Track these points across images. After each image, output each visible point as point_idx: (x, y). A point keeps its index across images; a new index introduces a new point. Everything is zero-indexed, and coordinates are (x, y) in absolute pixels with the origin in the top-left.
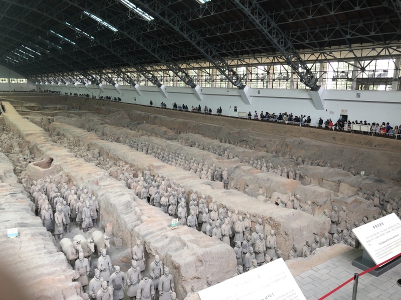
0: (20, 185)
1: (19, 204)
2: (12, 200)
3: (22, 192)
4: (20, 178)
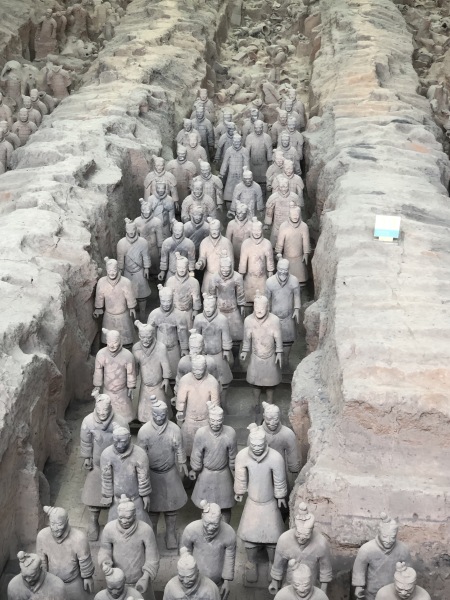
0: (422, 101)
1: (413, 153)
2: (398, 139)
3: (424, 122)
4: (425, 81)
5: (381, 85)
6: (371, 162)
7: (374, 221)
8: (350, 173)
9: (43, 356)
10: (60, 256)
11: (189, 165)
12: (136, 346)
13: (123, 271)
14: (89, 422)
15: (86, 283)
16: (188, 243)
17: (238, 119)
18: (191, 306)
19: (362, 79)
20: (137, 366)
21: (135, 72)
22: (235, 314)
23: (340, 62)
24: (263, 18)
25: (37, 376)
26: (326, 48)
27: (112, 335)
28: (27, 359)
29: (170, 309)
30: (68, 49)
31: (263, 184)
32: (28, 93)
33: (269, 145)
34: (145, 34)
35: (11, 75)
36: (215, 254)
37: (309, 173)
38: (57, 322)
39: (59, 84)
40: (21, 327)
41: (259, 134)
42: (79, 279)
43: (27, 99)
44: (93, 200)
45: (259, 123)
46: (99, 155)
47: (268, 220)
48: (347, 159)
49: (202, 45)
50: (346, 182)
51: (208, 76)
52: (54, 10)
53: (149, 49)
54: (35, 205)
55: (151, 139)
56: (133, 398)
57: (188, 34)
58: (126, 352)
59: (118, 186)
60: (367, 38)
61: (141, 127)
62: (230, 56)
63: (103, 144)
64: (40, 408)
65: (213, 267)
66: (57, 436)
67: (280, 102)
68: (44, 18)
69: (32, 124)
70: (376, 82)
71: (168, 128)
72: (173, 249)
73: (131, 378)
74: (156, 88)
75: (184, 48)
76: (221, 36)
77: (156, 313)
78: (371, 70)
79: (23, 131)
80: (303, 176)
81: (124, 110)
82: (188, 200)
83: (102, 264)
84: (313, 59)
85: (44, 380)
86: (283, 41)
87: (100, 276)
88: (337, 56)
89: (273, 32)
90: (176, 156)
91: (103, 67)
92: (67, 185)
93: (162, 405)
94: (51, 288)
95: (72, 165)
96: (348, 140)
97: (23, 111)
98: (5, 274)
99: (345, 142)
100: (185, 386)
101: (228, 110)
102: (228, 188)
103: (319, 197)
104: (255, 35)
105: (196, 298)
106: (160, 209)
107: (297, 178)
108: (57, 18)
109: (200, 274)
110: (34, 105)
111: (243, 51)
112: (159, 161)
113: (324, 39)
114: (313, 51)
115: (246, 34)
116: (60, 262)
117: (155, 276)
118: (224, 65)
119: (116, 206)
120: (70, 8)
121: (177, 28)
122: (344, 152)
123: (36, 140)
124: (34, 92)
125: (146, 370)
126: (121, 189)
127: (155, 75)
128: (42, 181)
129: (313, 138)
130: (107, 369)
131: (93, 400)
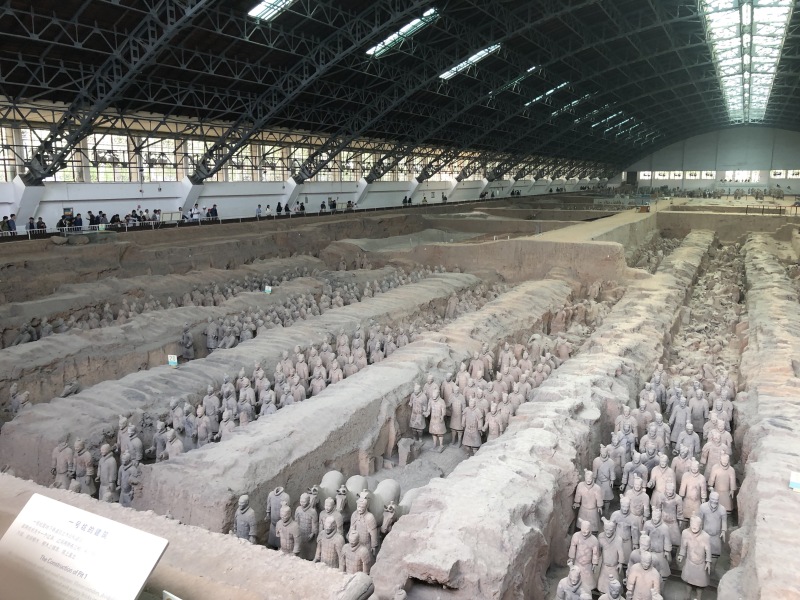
5: (796, 376)
6: (787, 431)
7: (790, 475)
8: (770, 437)
9: (537, 529)
10: (554, 463)
11: (647, 414)
12: (601, 535)
13: (596, 480)
14: (564, 583)
15: (569, 484)
16: (643, 468)
17: (684, 386)
18: (642, 513)
19: (781, 370)
20: (601, 550)
21: (615, 348)
22: (675, 525)
23: (763, 355)
24: (705, 321)
25: (532, 541)
26: (752, 345)
27: (585, 524)
28: (527, 529)
29: (627, 513)
30: (572, 330)
31: (700, 434)
32: (544, 355)
33: (707, 407)
34: (623, 325)
35: (535, 342)
36: (663, 479)
37: (738, 431)
38: (548, 507)
39: (564, 351)
40: (525, 507)
41: (700, 398)
42: (565, 481)
43: (543, 358)
44: (580, 429)
45: (700, 391)
46: (587, 400)
47: (703, 461)
48: (767, 426)
49: (662, 335)
50: (767, 442)
51: (665, 355)
52: (565, 306)
53: (625, 334)
54: (542, 426)
55: (622, 393)
56: (596, 573)
57: (652, 328)
58: (593, 537)
59: (597, 421)
60: (786, 342)
61: (616, 384)
62: (679, 343)
63: (590, 393)
64: (531, 565)
65: (660, 487)
66: (540, 588)
67: (716, 378)
68: (558, 310)
69: (544, 374)
70: (792, 373)
71: (634, 387)
72: (632, 470)
73: (595, 557)
74: (626, 360)
75: (649, 336)
76: (675, 330)
77: (616, 514)
78: (788, 364)
79: (539, 378)
80: (732, 432)
81: (605, 372)
82: (645, 438)
83: (582, 473)
84: (741, 352)
85: (536, 546)
86: (719, 337)
87: (580, 481)
88: (761, 352)
89: (712, 331)
90: (638, 406)
91: (593, 343)
92: (564, 417)
93: (617, 584)
94: (547, 484)
95: (568, 403)
96: (769, 412)
97: (540, 365)
98: (519, 468)
99: (767, 413)
100: (634, 573)
101: (677, 380)
102: (674, 433)
103: (744, 449)
104: (699, 331)
105: (646, 508)
106: (624, 441)
107: (728, 434)
108: (567, 311)
109: (650, 491)
110: (547, 362)
111: (690, 341)
112: (627, 409)
113: (751, 339)
114: (742, 347)
115: (693, 330)
116: (554, 467)
117: (618, 488)
118: (676, 349)
119: (594, 435)
120: (575, 306)
121: (645, 323)
122: (766, 419)
123: (546, 385)
124: (548, 355)
125: (606, 553)
126: (599, 424)
127: (628, 352)
128: (549, 412)
129: (740, 407)
130: (579, 548)
131: (568, 568)
